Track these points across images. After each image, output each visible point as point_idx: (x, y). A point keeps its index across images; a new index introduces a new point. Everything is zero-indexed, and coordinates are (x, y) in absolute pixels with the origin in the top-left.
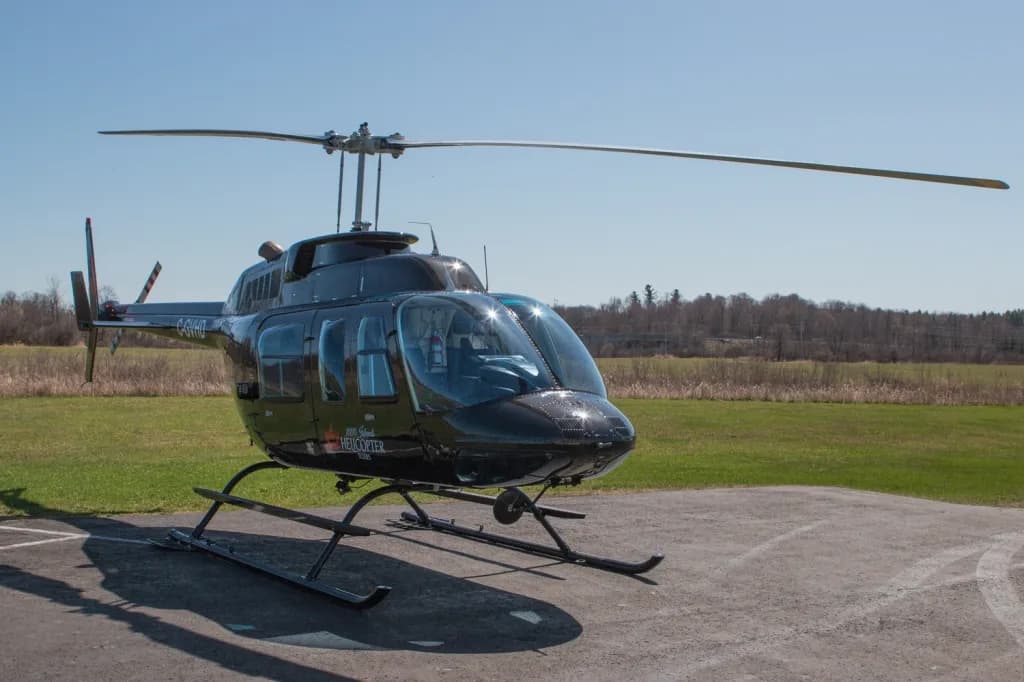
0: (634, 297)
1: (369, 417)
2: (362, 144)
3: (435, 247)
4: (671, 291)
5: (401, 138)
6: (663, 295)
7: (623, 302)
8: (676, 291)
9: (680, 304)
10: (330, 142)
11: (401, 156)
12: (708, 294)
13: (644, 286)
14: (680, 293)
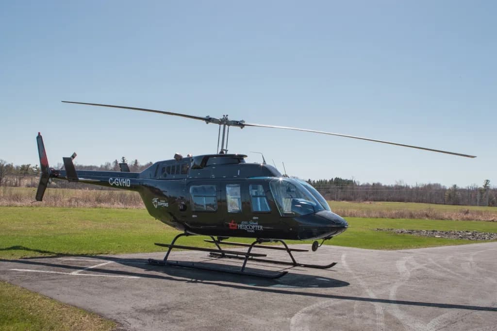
0: (116, 162)
1: (255, 218)
2: (224, 122)
3: (264, 161)
4: (134, 160)
5: (244, 122)
6: (131, 161)
7: (111, 164)
8: (136, 160)
9: (138, 166)
10: (208, 120)
11: (243, 128)
12: (151, 163)
13: (122, 158)
14: (138, 161)
